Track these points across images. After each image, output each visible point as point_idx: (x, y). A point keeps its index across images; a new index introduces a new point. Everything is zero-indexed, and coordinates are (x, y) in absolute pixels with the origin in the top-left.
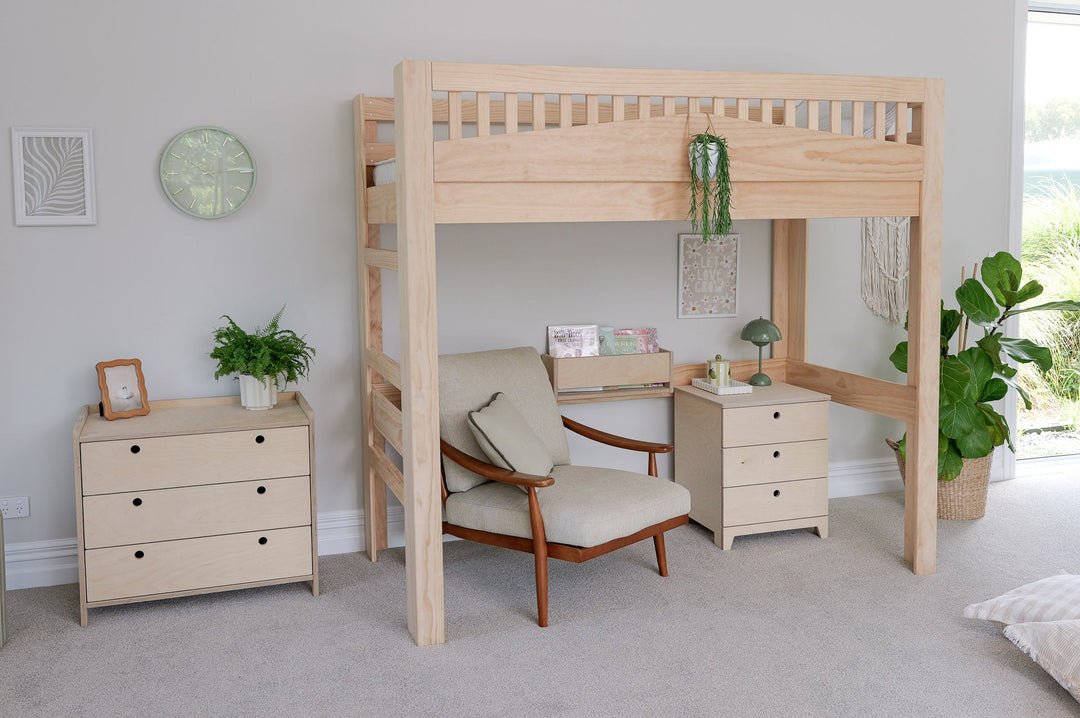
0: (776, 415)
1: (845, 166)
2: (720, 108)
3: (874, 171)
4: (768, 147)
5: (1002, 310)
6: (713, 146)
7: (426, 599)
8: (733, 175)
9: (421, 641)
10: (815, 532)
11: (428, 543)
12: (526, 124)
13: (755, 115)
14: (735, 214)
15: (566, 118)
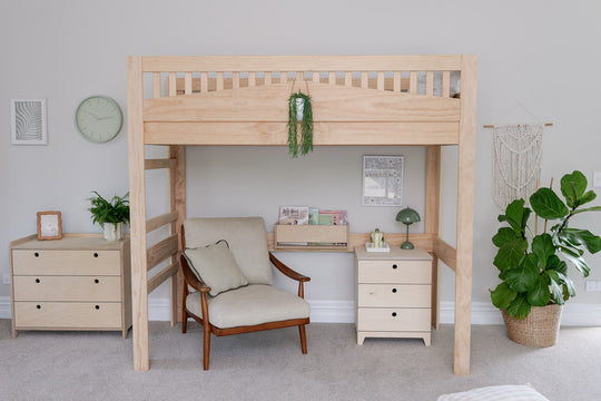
0: (395, 267)
1: (402, 112)
2: (316, 77)
3: (422, 115)
4: (346, 101)
5: (570, 209)
6: (300, 100)
7: (138, 345)
8: (316, 117)
9: (135, 367)
10: (422, 340)
11: (139, 315)
12: (196, 91)
13: (341, 82)
14: (316, 140)
15: (220, 86)
